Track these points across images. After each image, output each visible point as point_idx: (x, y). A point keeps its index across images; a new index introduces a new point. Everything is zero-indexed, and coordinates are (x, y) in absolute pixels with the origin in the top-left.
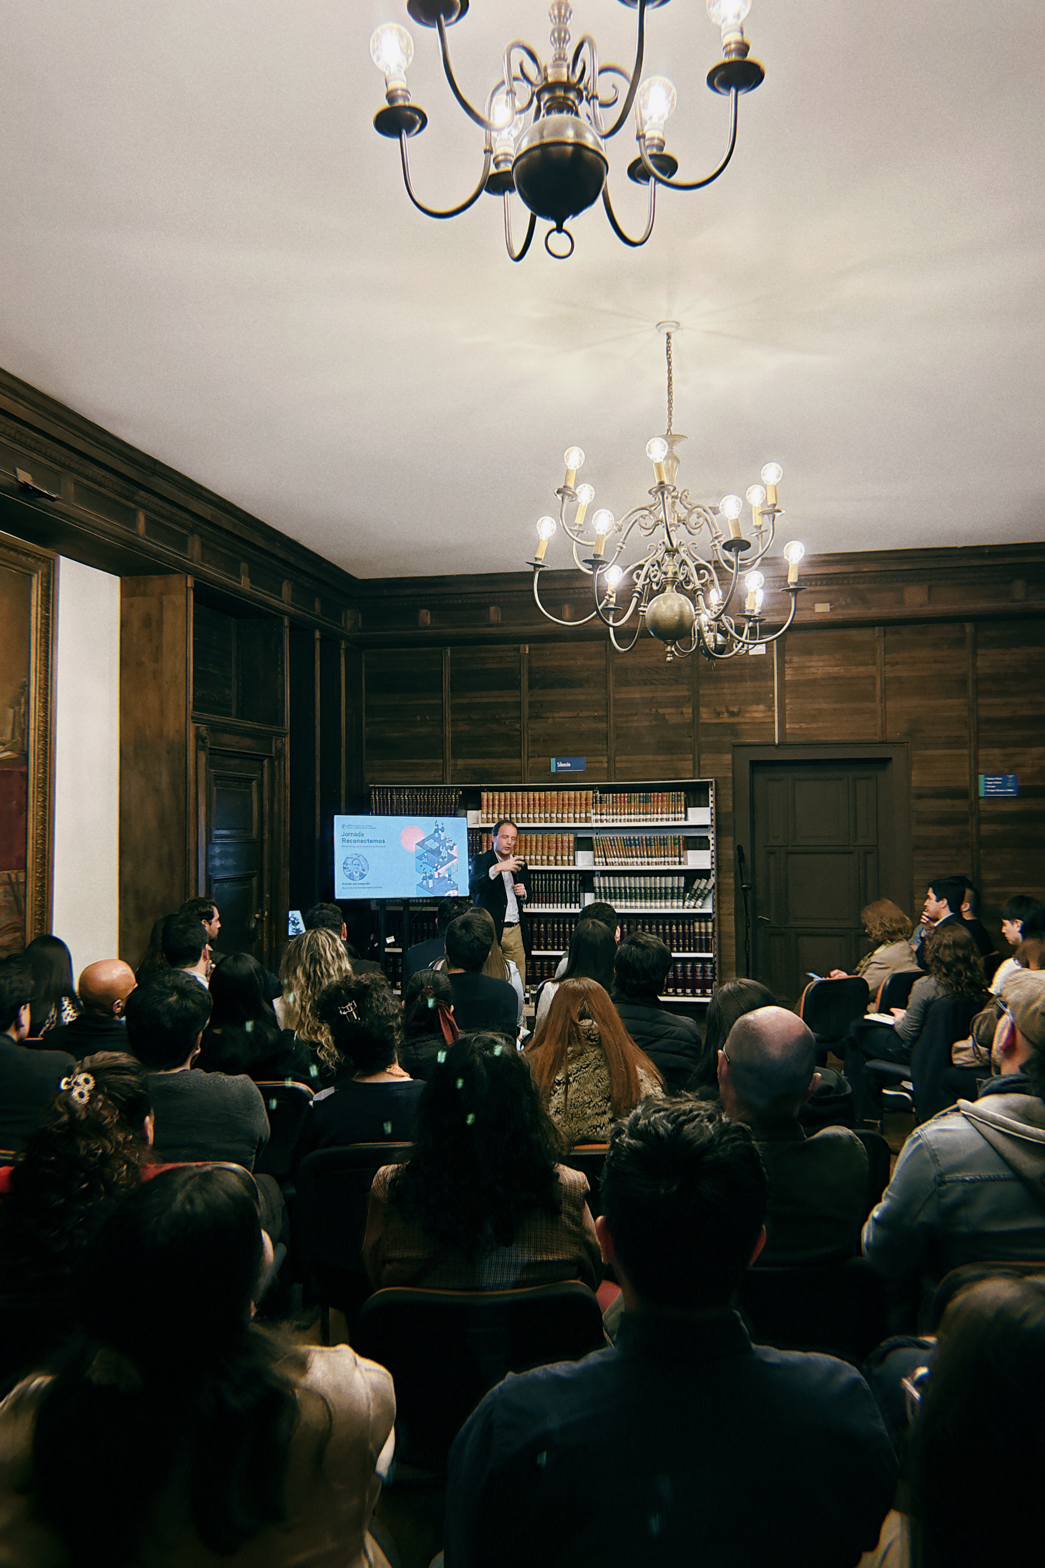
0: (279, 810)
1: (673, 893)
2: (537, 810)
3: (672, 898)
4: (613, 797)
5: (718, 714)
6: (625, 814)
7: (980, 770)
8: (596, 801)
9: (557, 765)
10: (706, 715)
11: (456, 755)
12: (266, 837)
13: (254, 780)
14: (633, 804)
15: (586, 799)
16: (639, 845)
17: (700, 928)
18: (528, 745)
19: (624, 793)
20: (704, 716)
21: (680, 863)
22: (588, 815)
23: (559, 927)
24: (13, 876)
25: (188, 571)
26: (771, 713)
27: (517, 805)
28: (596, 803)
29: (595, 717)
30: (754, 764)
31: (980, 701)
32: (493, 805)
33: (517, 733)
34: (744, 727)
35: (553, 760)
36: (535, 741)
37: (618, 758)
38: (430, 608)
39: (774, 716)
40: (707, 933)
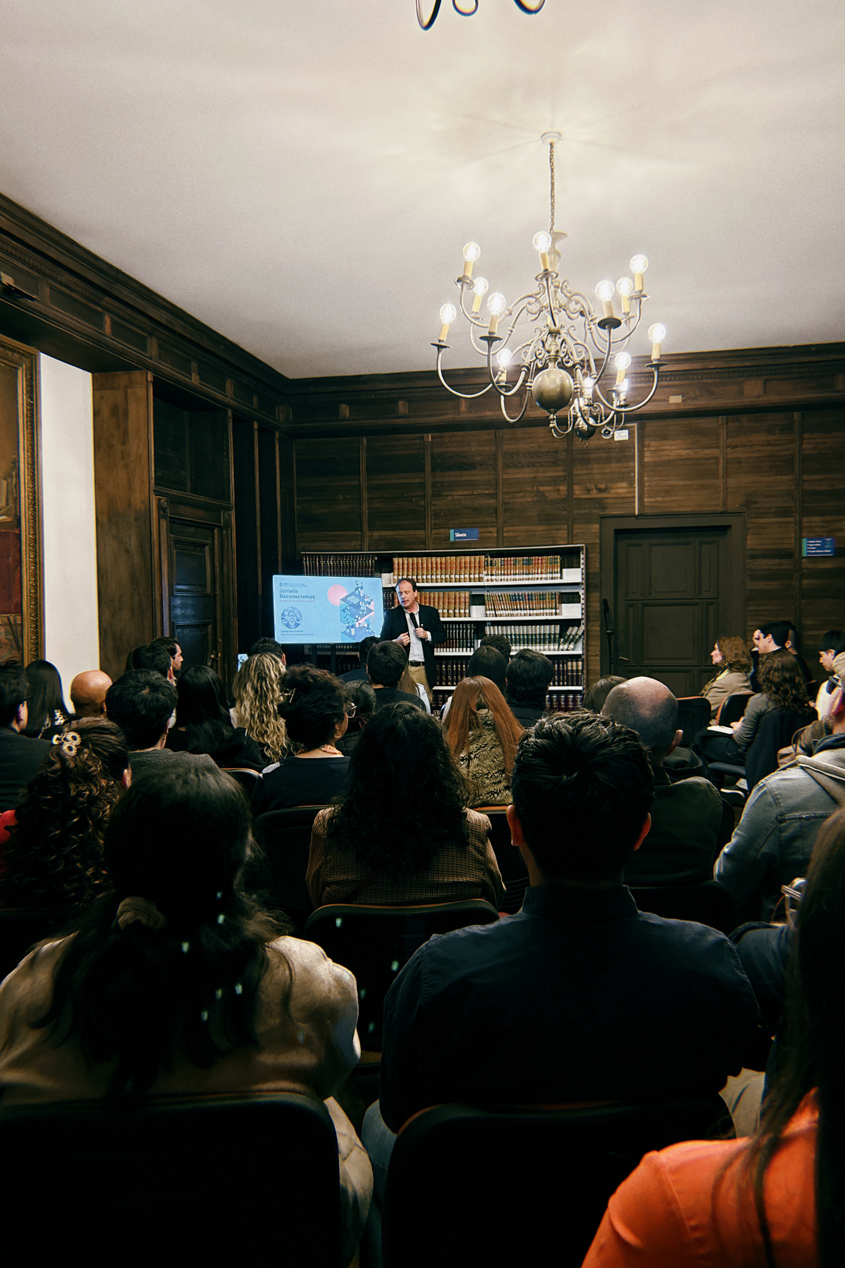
0: (228, 570)
1: (550, 638)
2: (439, 572)
3: (550, 643)
4: (501, 560)
5: (589, 491)
6: (511, 575)
7: (804, 534)
8: (487, 564)
9: (455, 535)
10: (578, 492)
11: (371, 529)
12: (218, 592)
13: (207, 545)
14: (518, 566)
15: (479, 563)
16: (523, 600)
17: (572, 666)
18: (431, 518)
19: (511, 557)
20: (577, 492)
21: (556, 614)
22: (481, 575)
23: (457, 668)
24: (12, 618)
25: (148, 368)
26: (632, 489)
27: (422, 568)
28: (487, 566)
29: (486, 494)
30: (618, 532)
31: (805, 477)
32: (403, 568)
33: (423, 509)
34: (609, 501)
35: (452, 531)
36: (437, 515)
37: (505, 529)
38: (349, 403)
39: (634, 492)
40: (577, 671)
